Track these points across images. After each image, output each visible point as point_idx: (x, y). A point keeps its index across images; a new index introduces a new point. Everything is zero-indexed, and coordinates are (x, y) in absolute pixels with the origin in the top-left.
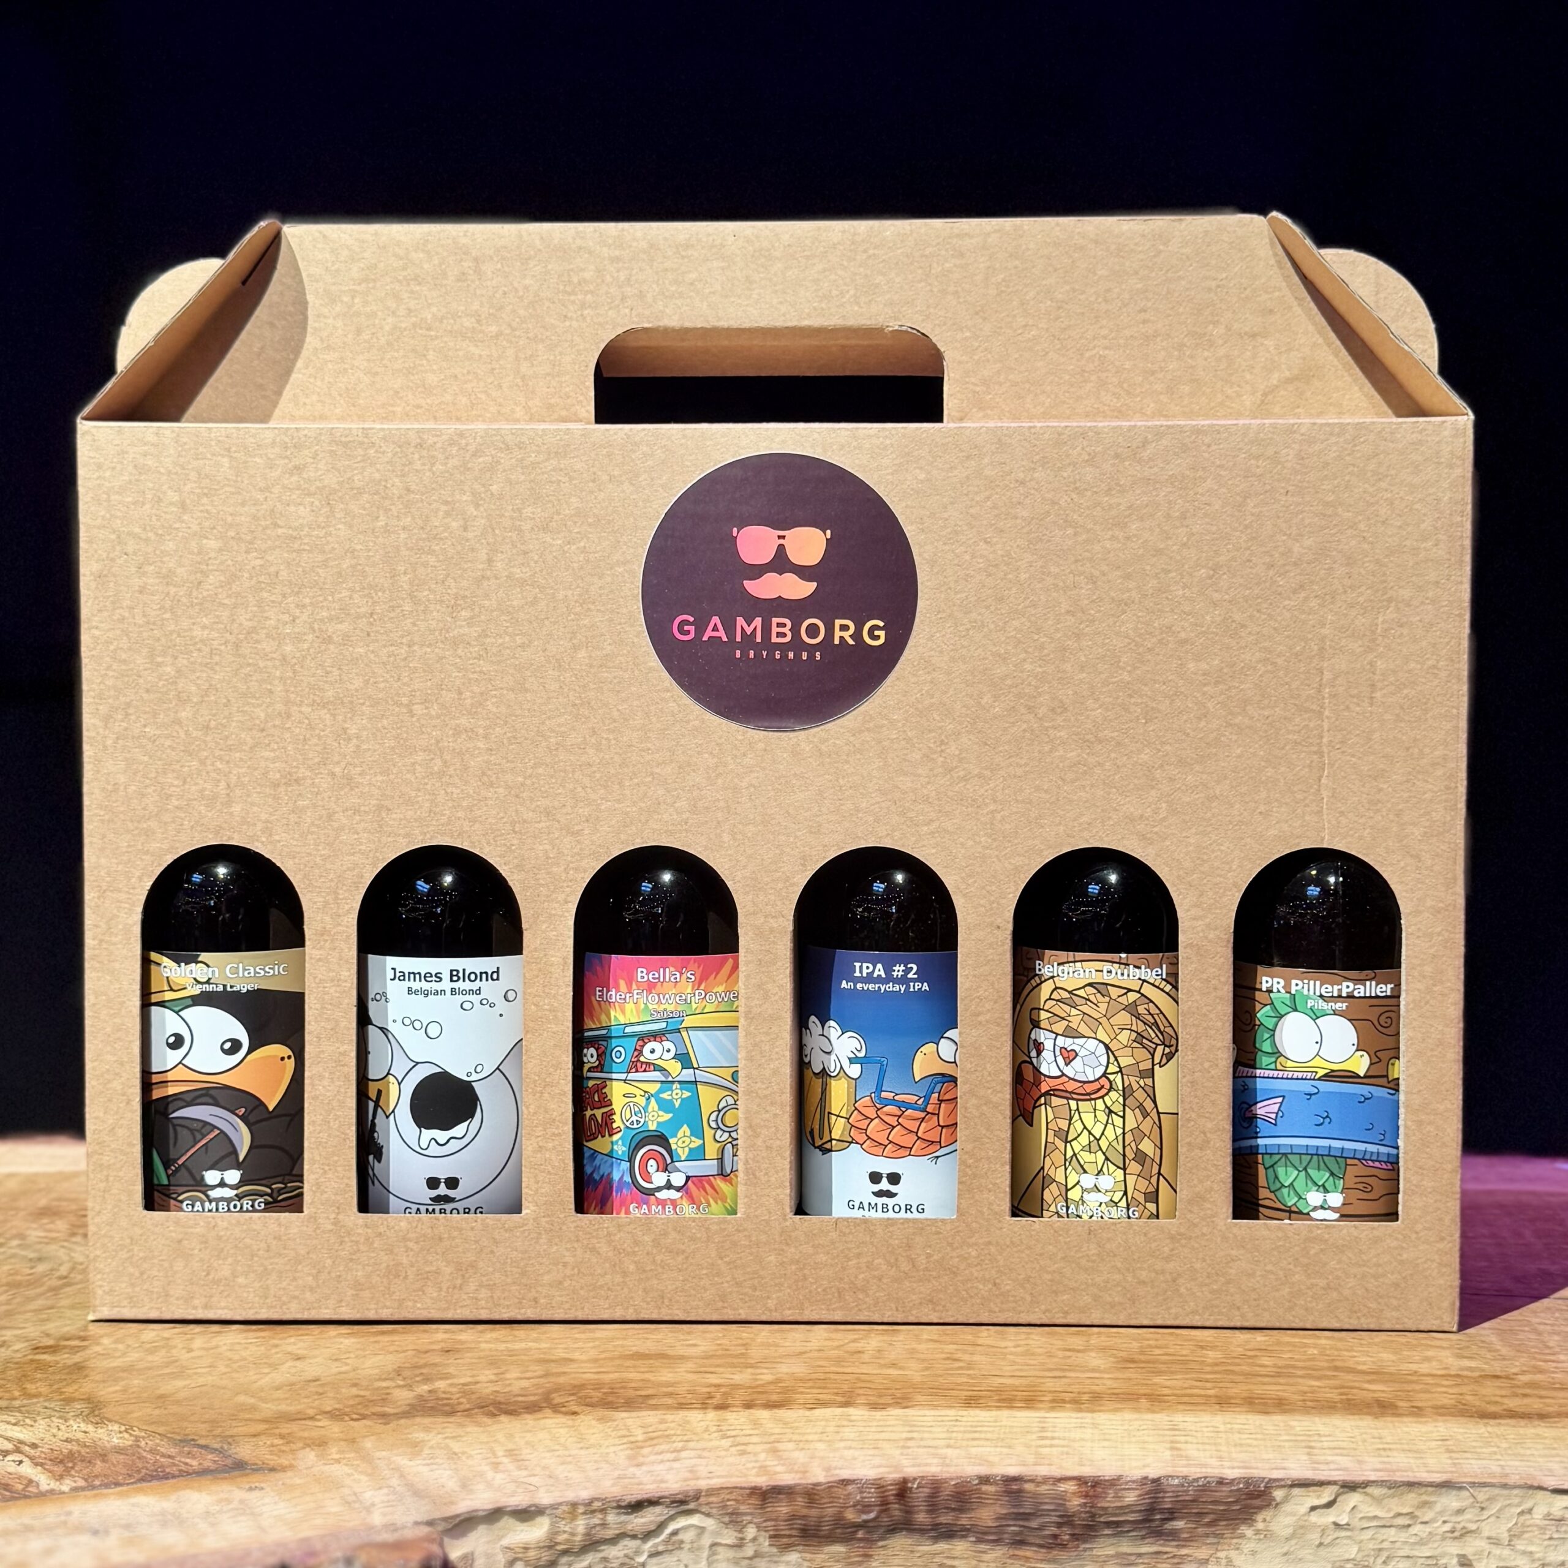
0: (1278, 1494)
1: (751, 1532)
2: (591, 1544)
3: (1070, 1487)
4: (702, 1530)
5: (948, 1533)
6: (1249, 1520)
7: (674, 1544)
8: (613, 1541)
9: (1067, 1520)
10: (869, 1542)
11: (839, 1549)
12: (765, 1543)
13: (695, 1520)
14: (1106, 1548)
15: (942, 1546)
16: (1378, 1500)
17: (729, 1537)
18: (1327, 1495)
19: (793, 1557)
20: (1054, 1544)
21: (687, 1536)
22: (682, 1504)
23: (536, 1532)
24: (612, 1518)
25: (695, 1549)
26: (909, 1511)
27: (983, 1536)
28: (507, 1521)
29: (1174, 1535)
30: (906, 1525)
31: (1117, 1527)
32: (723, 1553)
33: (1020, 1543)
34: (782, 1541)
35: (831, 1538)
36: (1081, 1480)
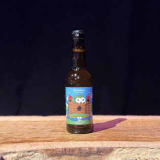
0: (114, 149)
1: (45, 155)
2: (23, 157)
3: (87, 149)
4: (38, 155)
5: (71, 155)
6: (111, 153)
7: (34, 157)
8: (26, 156)
9: (87, 153)
10: (61, 156)
11: (57, 157)
12: (47, 157)
13: (37, 153)
14: (92, 157)
15: (71, 157)
16: (128, 150)
17: (42, 156)
18: (121, 149)
19: (50, 158)
20: (85, 156)
21: (36, 156)
22: (36, 151)
23: (15, 155)
24: (26, 153)
25: (37, 157)
26: (66, 152)
27: (76, 155)
28: (12, 154)
29: (101, 155)
30: (65, 154)
31: (93, 154)
32: (41, 158)
33: (81, 156)
34: (49, 156)
35: (55, 156)
36: (89, 148)
